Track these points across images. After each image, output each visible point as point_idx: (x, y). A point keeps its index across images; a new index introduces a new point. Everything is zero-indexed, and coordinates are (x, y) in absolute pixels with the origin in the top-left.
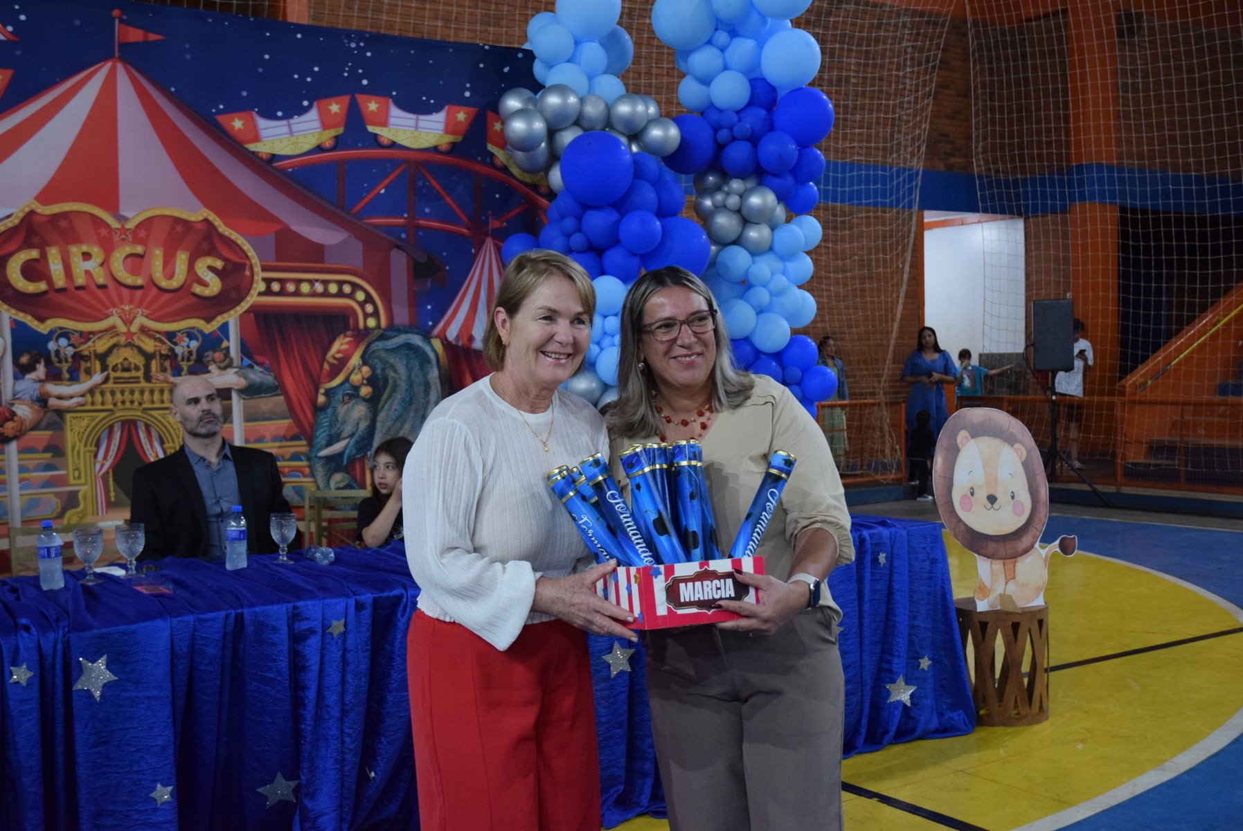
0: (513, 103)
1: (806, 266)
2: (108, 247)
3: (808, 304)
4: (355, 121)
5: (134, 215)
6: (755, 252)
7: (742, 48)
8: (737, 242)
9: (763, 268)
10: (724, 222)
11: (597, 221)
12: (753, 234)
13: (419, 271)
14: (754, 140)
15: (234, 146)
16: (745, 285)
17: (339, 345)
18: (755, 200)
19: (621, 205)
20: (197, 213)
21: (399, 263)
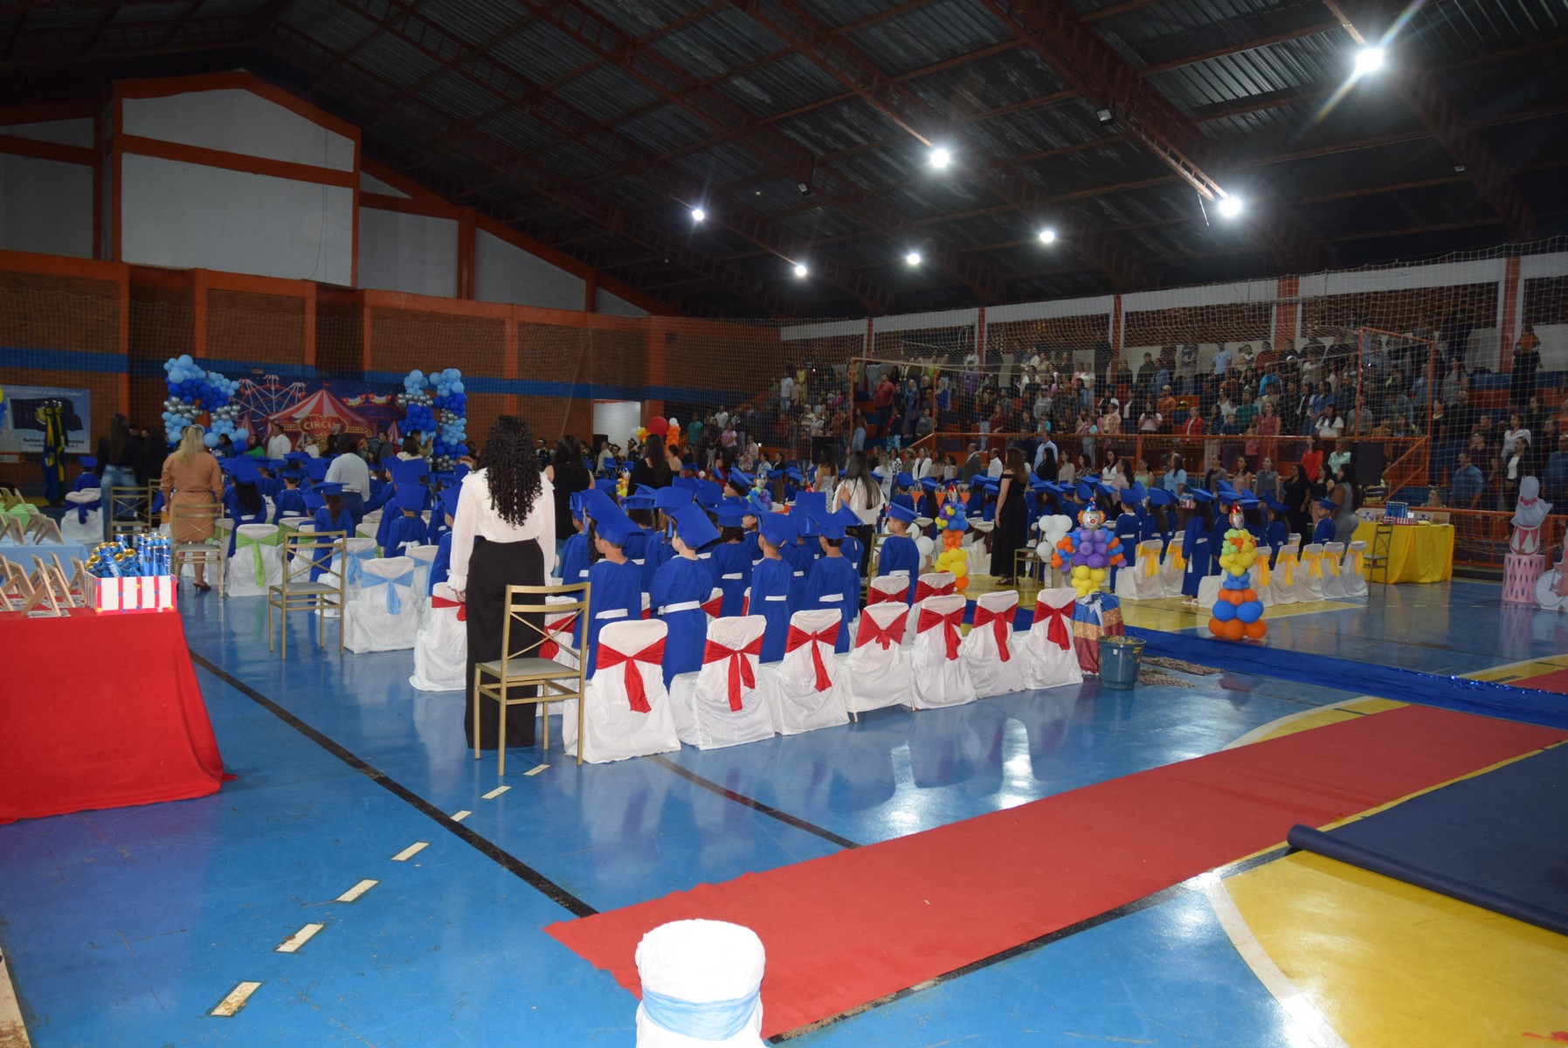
0: (400, 396)
1: (463, 428)
2: (321, 421)
3: (464, 436)
4: (367, 400)
5: (325, 416)
6: (450, 425)
7: (448, 385)
8: (447, 423)
9: (451, 429)
10: (444, 419)
11: (415, 420)
12: (451, 422)
13: (379, 427)
14: (449, 403)
15: (344, 404)
16: (448, 432)
17: (362, 440)
18: (450, 415)
19: (419, 417)
20: (337, 416)
21: (375, 425)
